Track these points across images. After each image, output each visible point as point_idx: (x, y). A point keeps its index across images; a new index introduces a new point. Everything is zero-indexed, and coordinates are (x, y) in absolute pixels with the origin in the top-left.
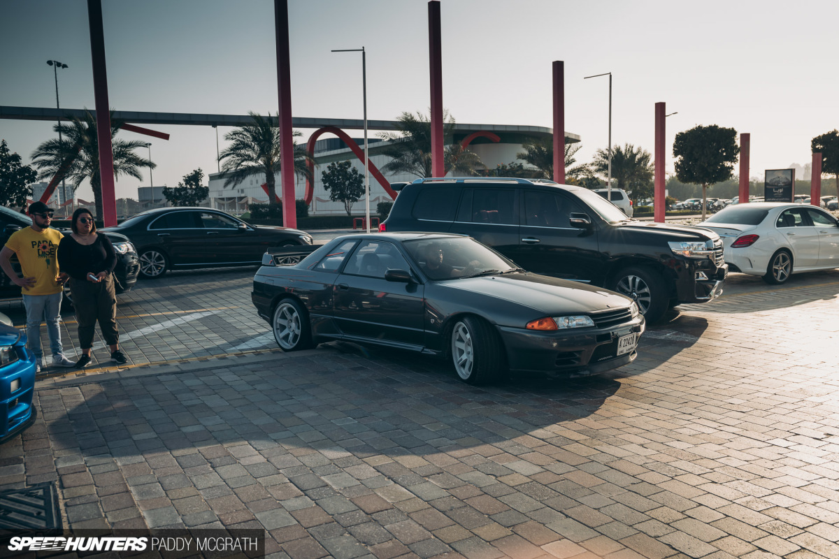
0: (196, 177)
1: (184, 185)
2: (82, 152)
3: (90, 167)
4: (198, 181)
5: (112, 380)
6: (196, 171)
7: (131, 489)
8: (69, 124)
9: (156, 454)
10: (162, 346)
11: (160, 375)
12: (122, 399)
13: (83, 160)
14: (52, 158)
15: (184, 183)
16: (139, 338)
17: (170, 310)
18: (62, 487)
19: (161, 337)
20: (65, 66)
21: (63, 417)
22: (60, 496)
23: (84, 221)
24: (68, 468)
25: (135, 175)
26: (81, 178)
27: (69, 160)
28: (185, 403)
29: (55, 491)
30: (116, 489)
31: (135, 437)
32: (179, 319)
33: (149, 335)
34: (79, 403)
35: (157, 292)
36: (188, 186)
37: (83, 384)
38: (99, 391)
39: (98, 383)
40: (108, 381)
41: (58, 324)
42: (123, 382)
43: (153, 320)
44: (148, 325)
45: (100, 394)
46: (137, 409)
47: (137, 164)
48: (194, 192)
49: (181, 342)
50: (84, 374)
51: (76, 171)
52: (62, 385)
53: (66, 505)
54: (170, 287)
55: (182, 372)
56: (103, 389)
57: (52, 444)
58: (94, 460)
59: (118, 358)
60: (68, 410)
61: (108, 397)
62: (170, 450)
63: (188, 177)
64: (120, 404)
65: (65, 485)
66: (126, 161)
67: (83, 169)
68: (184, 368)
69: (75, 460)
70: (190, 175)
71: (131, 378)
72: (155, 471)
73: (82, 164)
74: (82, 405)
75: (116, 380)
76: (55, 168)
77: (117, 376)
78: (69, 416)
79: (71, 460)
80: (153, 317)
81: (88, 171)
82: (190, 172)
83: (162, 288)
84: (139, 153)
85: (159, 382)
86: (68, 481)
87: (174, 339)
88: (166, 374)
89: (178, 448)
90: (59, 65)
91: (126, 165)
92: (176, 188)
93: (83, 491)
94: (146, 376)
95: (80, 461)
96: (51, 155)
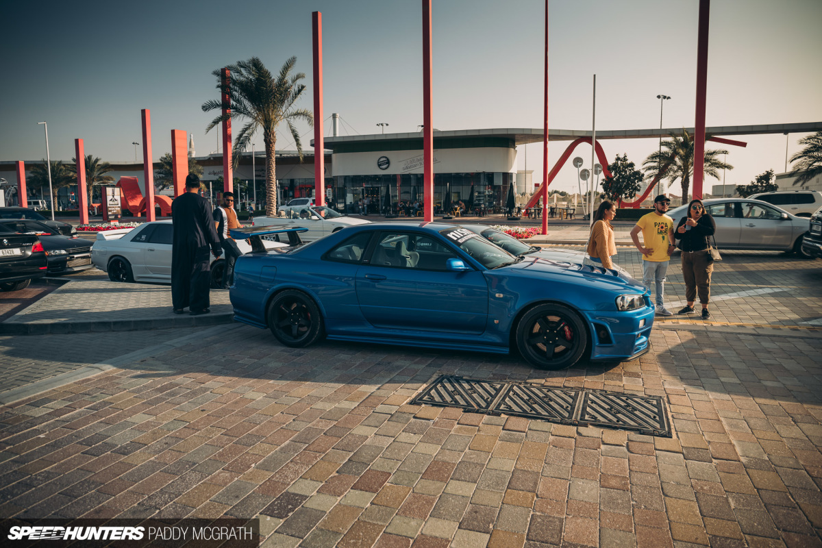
0: (767, 176)
1: (756, 183)
2: (677, 159)
3: (682, 170)
4: (769, 179)
5: (701, 331)
6: (768, 172)
7: (722, 419)
8: (670, 139)
9: (741, 397)
10: (738, 311)
11: (739, 334)
12: (710, 347)
13: (675, 165)
14: (655, 164)
15: (756, 182)
16: (718, 301)
17: (744, 283)
18: (669, 402)
19: (738, 304)
20: (669, 98)
21: (666, 352)
22: (668, 409)
23: (695, 208)
24: (673, 390)
25: (715, 176)
26: (675, 178)
27: (666, 166)
28: (763, 361)
29: (664, 404)
30: (710, 416)
31: (723, 379)
32: (752, 291)
33: (727, 300)
34: (676, 344)
35: (732, 267)
36: (759, 184)
37: (679, 330)
38: (691, 338)
39: (691, 331)
40: (698, 331)
41: (663, 283)
42: (710, 334)
43: (729, 289)
44: (726, 292)
45: (692, 340)
46: (722, 357)
47: (718, 167)
48: (764, 189)
49: (755, 310)
50: (678, 323)
51: (671, 173)
52: (664, 328)
53: (672, 416)
54: (743, 264)
55: (759, 335)
56: (695, 337)
57: (660, 370)
58: (690, 389)
59: (705, 314)
60: (670, 347)
61: (698, 344)
62: (753, 397)
63: (761, 177)
64: (708, 351)
65: (671, 402)
66: (710, 165)
67: (675, 172)
68: (761, 332)
69: (677, 385)
70: (762, 175)
71: (716, 332)
72: (741, 410)
73: (675, 168)
74: (679, 345)
75: (704, 331)
76: (656, 171)
77: (704, 329)
78: (670, 351)
79: (674, 385)
80: (730, 287)
81: (680, 173)
82: (762, 172)
83: (737, 264)
84: (720, 158)
85: (739, 339)
86: (673, 400)
87: (748, 307)
88: (745, 334)
89: (760, 397)
90: (665, 97)
91: (709, 168)
92: (748, 186)
93: (685, 410)
94: (728, 333)
95: (681, 387)
96: (655, 162)
